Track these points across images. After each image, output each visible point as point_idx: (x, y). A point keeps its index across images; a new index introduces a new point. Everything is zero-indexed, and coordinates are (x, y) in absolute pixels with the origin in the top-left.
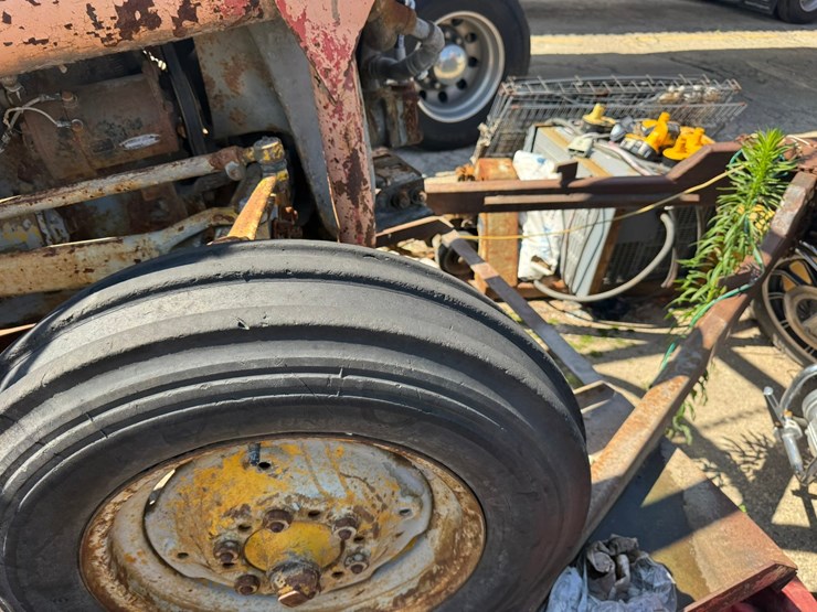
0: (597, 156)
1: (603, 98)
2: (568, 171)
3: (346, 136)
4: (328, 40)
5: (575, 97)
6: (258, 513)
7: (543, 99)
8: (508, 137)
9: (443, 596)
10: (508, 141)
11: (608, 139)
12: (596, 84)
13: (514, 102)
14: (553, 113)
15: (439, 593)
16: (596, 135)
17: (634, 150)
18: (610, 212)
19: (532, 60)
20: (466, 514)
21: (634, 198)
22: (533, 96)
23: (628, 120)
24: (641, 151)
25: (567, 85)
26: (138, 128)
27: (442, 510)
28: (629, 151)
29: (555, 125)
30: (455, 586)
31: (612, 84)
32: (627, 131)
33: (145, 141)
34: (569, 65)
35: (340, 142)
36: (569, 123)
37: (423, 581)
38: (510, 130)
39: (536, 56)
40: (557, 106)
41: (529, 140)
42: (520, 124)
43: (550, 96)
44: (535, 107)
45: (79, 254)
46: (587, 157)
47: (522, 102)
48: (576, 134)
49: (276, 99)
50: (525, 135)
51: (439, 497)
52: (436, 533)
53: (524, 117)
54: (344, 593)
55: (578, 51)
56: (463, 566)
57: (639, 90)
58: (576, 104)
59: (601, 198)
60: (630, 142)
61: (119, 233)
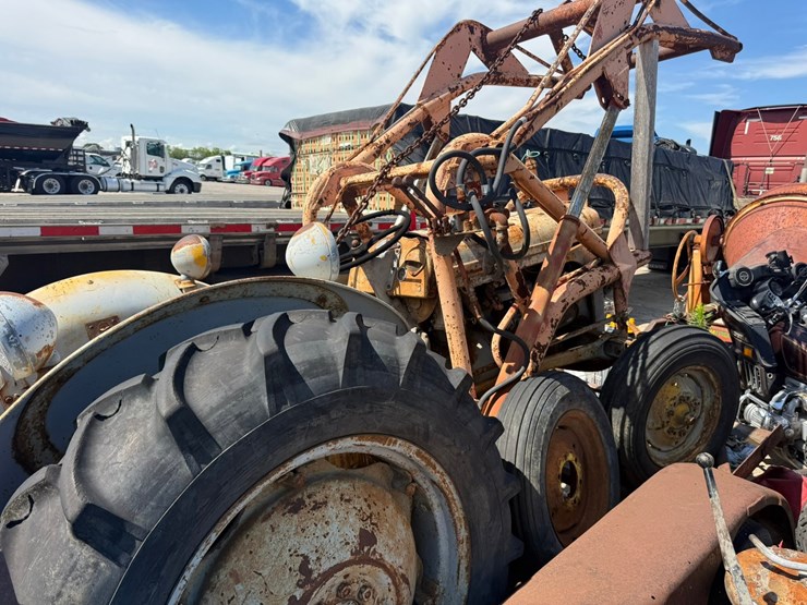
27: (705, 404)
37: (702, 434)
61: (586, 344)
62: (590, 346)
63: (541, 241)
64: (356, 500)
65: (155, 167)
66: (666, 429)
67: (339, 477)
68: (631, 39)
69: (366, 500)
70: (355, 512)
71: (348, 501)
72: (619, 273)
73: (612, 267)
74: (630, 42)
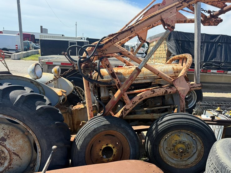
0: (219, 116)
1: (220, 106)
2: (213, 118)
3: (183, 105)
4: (183, 95)
5: (214, 105)
6: (178, 141)
7: (206, 105)
8: (199, 112)
9: (198, 162)
10: (199, 113)
11: (222, 114)
12: (218, 103)
13: (200, 105)
14: (209, 108)
15: (197, 161)
16: (219, 113)
17: (227, 116)
18: (223, 126)
19: (203, 97)
20: (202, 147)
21: (227, 124)
22: (204, 105)
23: (226, 110)
24: (229, 116)
25: (212, 103)
26: (159, 103)
27: (198, 148)
28: (226, 116)
29: (210, 110)
30: (200, 160)
31: (222, 103)
32: (226, 112)
33: (159, 104)
34: (212, 99)
35: (182, 106)
36: (213, 110)
38: (200, 111)
39: (204, 97)
40: (210, 107)
41: (204, 113)
42: (202, 110)
43: (208, 105)
44: (205, 107)
45: (153, 115)
46: (217, 116)
47: (202, 106)
48: (214, 112)
49: (173, 101)
50: (203, 112)
51: (198, 145)
52: (197, 152)
53: (202, 108)
54: (184, 162)
55: (214, 96)
56: (201, 156)
57: (228, 105)
58: (214, 107)
59: (220, 123)
60: (226, 114)
62: (159, 114)
63: (144, 75)
64: (7, 130)
65: (142, 50)
66: (172, 152)
67: (7, 124)
68: (182, 3)
69: (10, 131)
70: (4, 132)
71: (4, 130)
72: (177, 90)
73: (174, 88)
74: (181, 5)
